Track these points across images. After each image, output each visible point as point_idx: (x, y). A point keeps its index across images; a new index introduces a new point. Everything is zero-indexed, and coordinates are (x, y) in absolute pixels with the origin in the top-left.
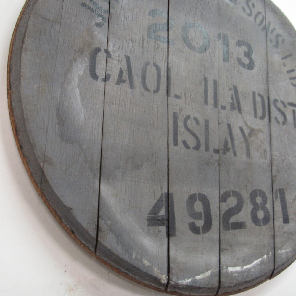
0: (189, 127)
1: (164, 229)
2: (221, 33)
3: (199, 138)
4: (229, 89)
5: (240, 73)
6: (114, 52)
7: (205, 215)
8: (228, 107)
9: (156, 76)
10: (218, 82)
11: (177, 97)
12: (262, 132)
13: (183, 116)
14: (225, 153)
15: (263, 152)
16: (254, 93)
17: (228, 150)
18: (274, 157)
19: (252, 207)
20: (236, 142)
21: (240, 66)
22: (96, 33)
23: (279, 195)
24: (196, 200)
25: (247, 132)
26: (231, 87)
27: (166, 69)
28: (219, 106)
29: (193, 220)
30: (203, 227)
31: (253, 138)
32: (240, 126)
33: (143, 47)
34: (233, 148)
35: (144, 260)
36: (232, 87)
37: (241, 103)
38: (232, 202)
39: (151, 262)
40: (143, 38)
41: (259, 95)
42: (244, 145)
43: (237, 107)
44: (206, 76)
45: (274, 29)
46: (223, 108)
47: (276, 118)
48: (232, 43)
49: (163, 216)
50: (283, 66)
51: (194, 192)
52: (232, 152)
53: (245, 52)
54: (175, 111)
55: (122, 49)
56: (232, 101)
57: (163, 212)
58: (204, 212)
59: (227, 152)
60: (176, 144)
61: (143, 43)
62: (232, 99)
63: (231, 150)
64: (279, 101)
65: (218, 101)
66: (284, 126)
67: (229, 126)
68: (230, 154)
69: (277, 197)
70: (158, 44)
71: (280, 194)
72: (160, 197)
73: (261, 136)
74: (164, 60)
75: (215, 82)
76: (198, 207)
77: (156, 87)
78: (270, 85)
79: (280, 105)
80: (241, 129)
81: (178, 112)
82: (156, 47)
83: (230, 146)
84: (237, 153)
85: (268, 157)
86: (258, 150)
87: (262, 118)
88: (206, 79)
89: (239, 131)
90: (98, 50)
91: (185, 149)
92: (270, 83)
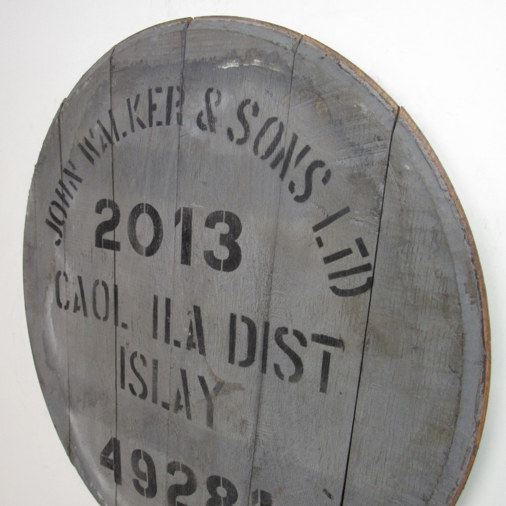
0: (136, 367)
1: (112, 472)
2: (180, 209)
3: (146, 383)
4: (187, 312)
5: (209, 281)
6: (70, 275)
7: (149, 478)
8: (184, 344)
9: (104, 299)
10: (171, 303)
11: (124, 326)
12: (243, 389)
13: (130, 352)
14: (176, 411)
15: (239, 424)
16: (233, 317)
17: (180, 407)
18: (261, 437)
19: (209, 497)
20: (192, 400)
21: (209, 267)
22: (57, 253)
23: (259, 500)
24: (141, 458)
25: (211, 385)
26: (190, 310)
27: (113, 287)
28: (172, 342)
29: (137, 478)
30: (146, 490)
31: (222, 397)
32: (200, 375)
33: (92, 262)
34: (186, 407)
35: (98, 492)
36: (192, 309)
37: (206, 337)
38: (181, 478)
39: (103, 497)
40: (92, 249)
41: (244, 319)
42: (204, 405)
43: (197, 344)
44: (156, 294)
45: (307, 149)
46: (177, 344)
47: (277, 367)
48: (198, 224)
49: (111, 460)
50: (316, 246)
51: (138, 448)
52: (186, 412)
53: (222, 236)
54: (122, 345)
55: (75, 268)
56: (190, 334)
57: (111, 456)
58: (149, 475)
59: (179, 411)
60: (123, 387)
61: (92, 256)
62: (191, 329)
63: (184, 409)
64: (290, 331)
65: (170, 332)
66: (294, 386)
67: (183, 373)
68: (182, 413)
69: (255, 502)
70: (105, 254)
71: (261, 498)
72: (110, 441)
73: (238, 395)
74: (111, 275)
75: (168, 301)
76: (143, 466)
77: (105, 313)
78: (273, 297)
79: (290, 340)
80: (202, 380)
81: (125, 346)
82: (103, 258)
83: (183, 402)
84: (193, 416)
85: (250, 434)
86: (228, 418)
87: (246, 363)
88: (156, 299)
89: (198, 384)
90: (59, 273)
91: (131, 394)
92: (274, 291)
